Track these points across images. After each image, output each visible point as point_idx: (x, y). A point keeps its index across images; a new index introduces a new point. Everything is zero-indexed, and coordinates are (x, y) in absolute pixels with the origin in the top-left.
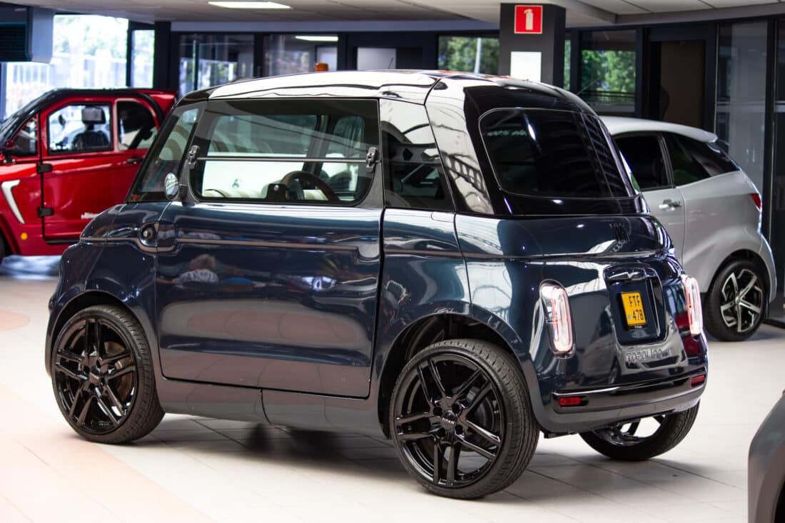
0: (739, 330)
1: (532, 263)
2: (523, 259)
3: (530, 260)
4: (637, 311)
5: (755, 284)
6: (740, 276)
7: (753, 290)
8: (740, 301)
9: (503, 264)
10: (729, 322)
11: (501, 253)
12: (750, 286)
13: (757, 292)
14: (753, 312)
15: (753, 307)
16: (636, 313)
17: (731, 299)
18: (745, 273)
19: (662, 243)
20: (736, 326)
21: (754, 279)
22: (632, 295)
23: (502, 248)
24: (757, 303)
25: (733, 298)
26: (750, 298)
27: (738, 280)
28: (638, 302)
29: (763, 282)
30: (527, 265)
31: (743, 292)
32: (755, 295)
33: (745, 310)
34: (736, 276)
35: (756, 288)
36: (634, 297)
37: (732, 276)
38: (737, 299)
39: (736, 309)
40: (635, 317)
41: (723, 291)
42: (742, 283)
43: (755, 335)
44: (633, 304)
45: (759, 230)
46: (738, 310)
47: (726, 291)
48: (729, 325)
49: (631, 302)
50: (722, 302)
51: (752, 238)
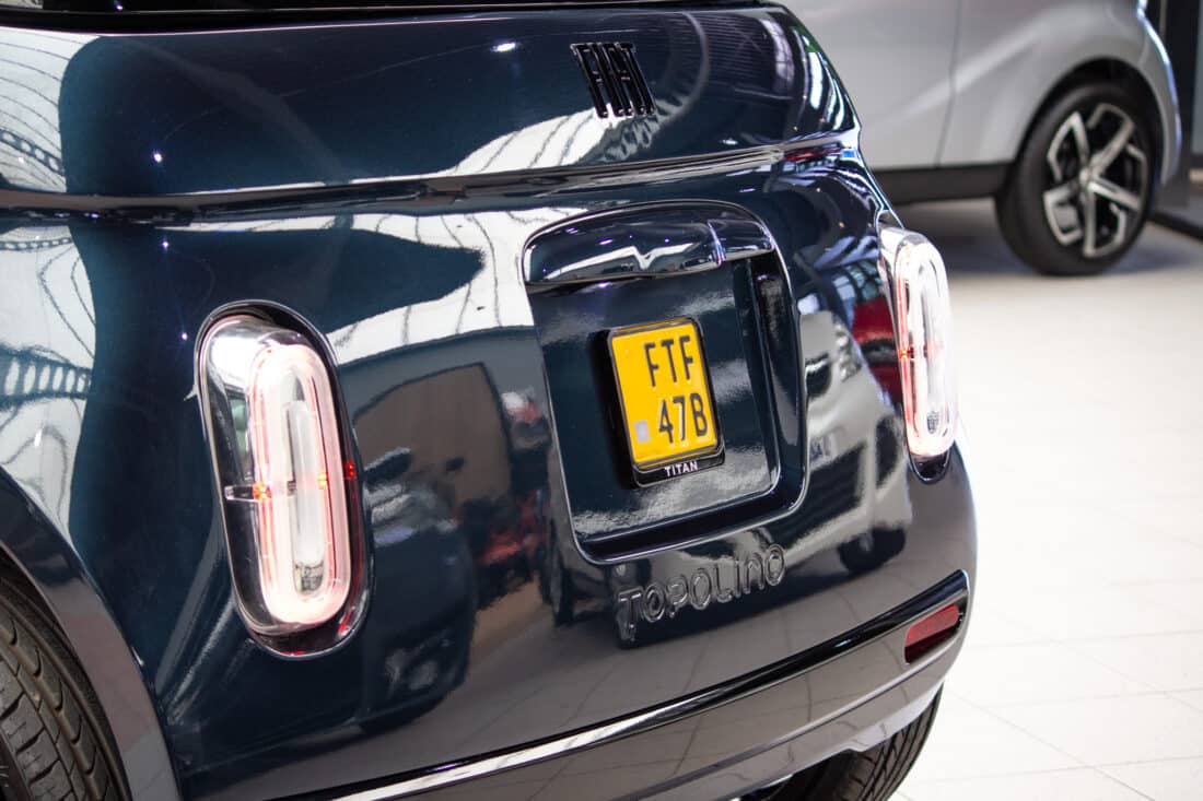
0: (1089, 250)
1: (194, 227)
2: (149, 211)
3: (187, 216)
4: (680, 400)
5: (1131, 141)
6: (1093, 121)
7: (1123, 156)
8: (1093, 183)
9: (64, 232)
10: (1065, 231)
11: (59, 184)
12: (1117, 144)
13: (1134, 161)
14: (1121, 207)
15: (1122, 196)
16: (675, 411)
17: (1071, 176)
18: (1107, 116)
19: (815, 102)
20: (1079, 243)
21: (1127, 128)
22: (657, 335)
23: (68, 165)
24: (1132, 186)
25: (1076, 174)
26: (1116, 173)
27: (1089, 133)
28: (688, 360)
29: (1149, 137)
30: (172, 236)
31: (1102, 160)
32: (1128, 167)
33: (1102, 203)
34: (1085, 119)
35: (1133, 150)
36: (667, 343)
37: (1075, 121)
38: (1084, 175)
39: (1083, 198)
40: (669, 428)
41: (1052, 155)
42: (1098, 139)
43: (1125, 262)
44: (663, 373)
45: (1141, 13)
46: (1088, 202)
47: (1060, 155)
48: (1065, 239)
49: (653, 368)
50: (1049, 183)
51: (1126, 32)
